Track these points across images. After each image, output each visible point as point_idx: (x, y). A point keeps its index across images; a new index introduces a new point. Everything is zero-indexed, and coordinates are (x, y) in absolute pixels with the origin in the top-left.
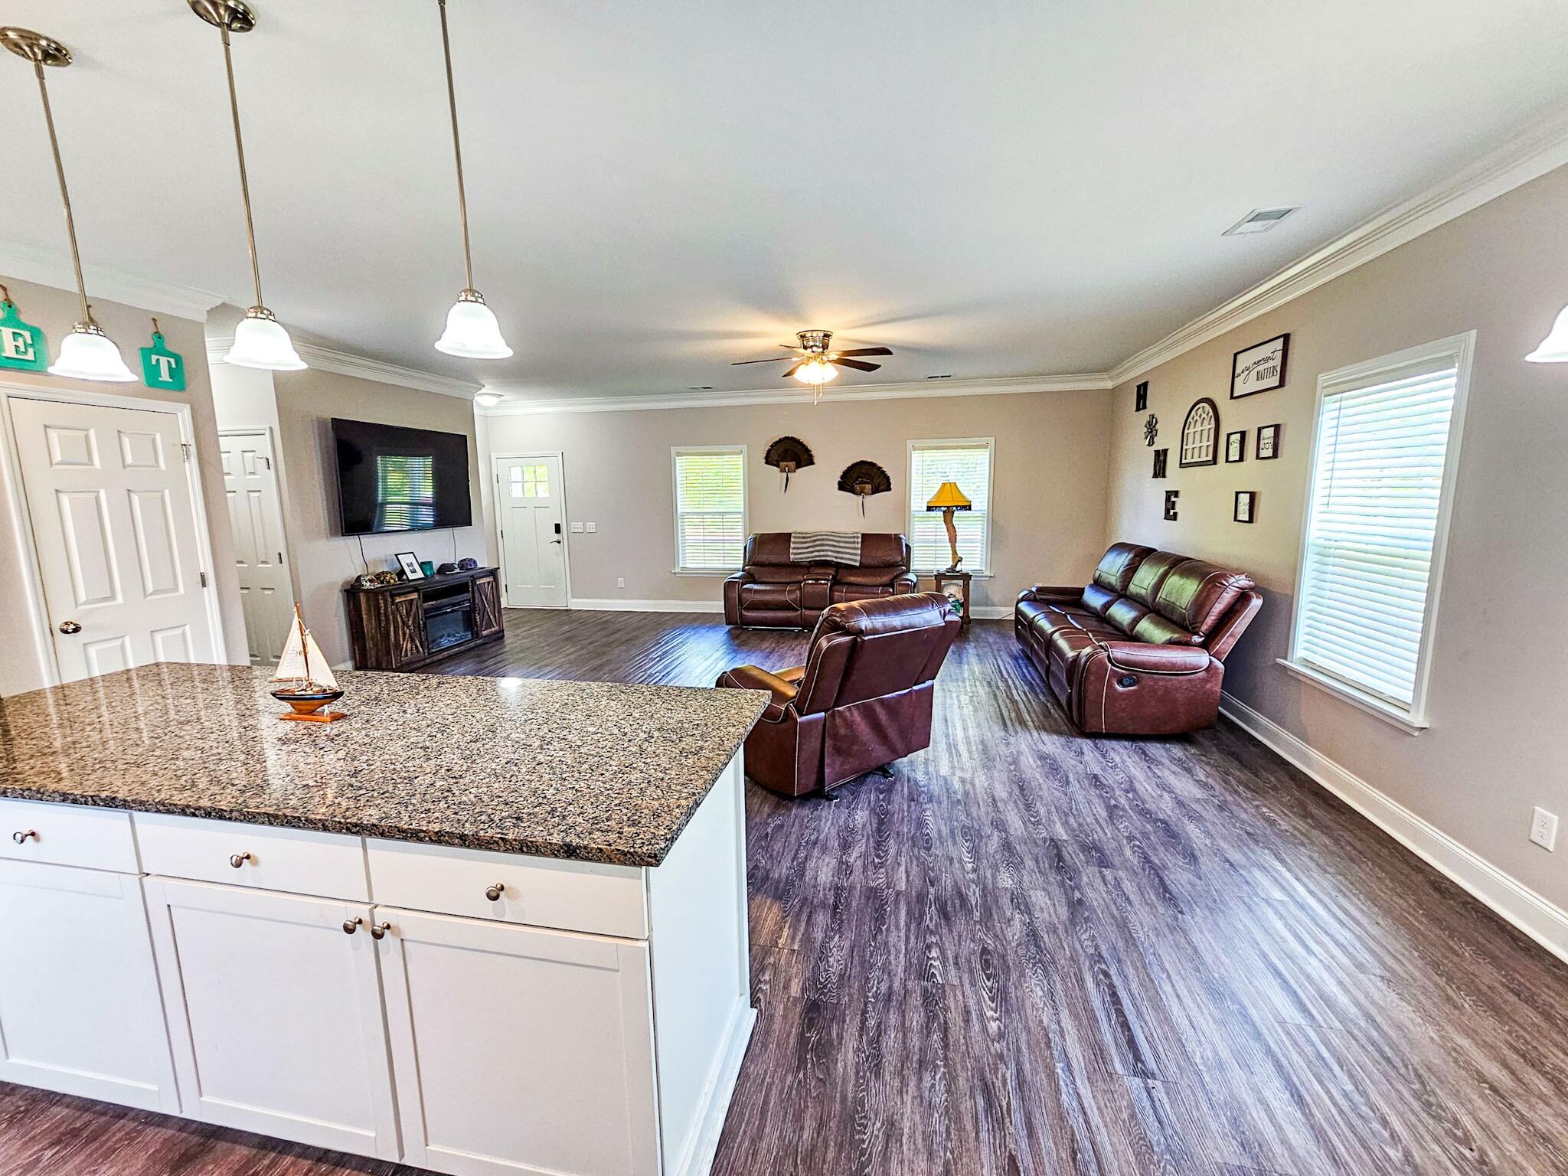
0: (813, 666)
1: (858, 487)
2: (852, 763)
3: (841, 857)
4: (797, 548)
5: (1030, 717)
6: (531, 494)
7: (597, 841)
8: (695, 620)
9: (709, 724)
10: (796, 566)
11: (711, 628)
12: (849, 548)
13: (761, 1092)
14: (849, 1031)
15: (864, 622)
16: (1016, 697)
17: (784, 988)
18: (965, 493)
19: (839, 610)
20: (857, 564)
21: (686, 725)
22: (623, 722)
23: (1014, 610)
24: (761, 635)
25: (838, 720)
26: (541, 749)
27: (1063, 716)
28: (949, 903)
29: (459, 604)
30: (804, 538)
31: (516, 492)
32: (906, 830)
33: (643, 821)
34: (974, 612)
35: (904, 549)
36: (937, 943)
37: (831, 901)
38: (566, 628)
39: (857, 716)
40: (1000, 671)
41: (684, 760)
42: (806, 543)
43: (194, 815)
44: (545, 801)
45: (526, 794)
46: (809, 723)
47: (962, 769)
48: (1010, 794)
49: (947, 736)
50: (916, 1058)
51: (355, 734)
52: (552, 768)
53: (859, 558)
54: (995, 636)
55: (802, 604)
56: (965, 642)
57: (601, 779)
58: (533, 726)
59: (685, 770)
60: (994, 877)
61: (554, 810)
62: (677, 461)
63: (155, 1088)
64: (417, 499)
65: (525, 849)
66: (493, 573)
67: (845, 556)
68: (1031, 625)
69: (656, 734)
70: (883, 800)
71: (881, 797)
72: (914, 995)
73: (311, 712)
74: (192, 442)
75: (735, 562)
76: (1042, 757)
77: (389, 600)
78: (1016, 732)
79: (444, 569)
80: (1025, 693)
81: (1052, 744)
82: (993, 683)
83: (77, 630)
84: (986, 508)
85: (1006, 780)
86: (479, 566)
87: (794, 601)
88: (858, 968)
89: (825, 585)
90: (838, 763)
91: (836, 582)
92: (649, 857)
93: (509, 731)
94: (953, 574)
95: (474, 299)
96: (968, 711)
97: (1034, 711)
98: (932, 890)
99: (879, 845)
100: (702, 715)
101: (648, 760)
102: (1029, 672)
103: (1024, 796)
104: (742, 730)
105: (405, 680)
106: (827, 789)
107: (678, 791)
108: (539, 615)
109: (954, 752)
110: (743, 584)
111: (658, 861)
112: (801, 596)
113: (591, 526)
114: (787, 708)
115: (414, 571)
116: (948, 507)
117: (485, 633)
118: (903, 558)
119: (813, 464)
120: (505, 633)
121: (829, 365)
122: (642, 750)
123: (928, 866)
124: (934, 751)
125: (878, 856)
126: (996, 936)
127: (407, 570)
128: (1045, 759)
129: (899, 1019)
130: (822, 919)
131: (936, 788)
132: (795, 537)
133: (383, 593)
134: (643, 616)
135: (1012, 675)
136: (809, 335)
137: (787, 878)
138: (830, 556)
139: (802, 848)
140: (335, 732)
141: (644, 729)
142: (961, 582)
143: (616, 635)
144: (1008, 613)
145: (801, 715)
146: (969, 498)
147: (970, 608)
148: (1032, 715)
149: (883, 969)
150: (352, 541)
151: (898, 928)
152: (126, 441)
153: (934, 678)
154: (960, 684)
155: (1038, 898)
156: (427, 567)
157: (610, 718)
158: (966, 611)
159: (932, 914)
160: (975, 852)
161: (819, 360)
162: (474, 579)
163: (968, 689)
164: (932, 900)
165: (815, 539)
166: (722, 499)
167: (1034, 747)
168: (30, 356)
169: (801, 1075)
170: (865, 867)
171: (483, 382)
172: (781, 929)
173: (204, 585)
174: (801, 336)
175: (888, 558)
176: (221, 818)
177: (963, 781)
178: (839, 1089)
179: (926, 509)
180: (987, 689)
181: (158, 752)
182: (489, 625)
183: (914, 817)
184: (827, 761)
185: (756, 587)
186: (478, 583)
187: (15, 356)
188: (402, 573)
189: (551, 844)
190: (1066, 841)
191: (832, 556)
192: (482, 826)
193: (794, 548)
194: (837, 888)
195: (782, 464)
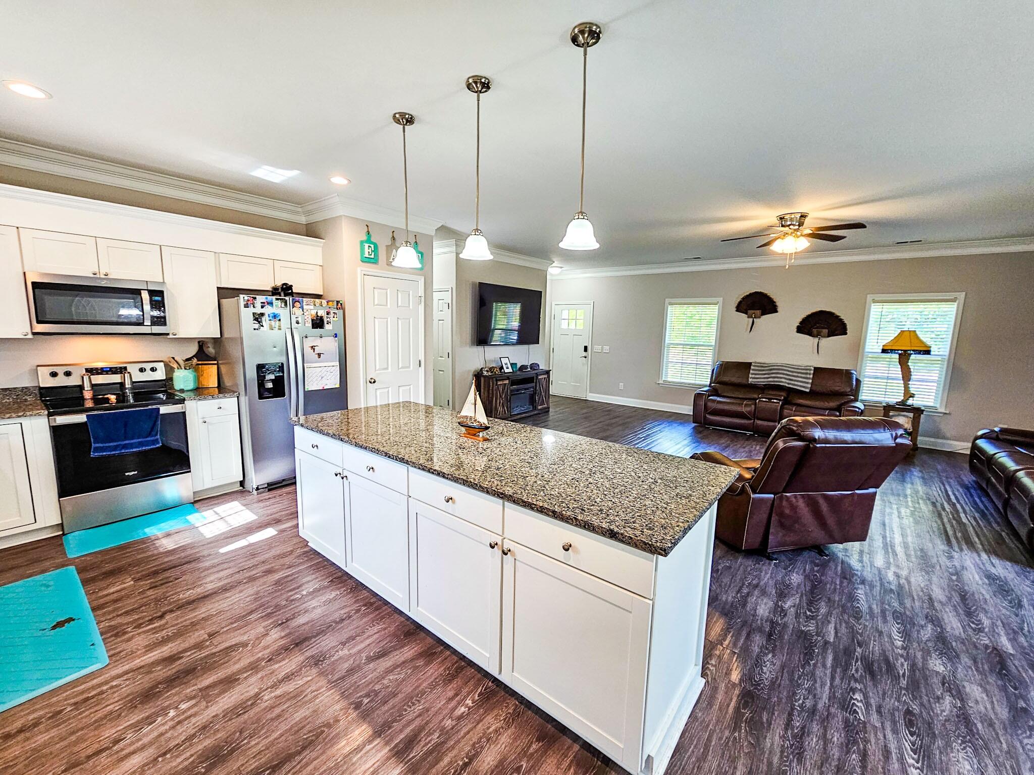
0: (769, 460)
1: (815, 331)
2: (791, 538)
3: (777, 602)
4: (756, 374)
5: (979, 539)
6: (572, 326)
7: (629, 532)
8: (670, 416)
9: (695, 482)
10: (754, 387)
11: (681, 424)
12: (801, 377)
13: (706, 733)
14: (777, 721)
15: (818, 433)
16: (964, 520)
17: (726, 673)
18: (924, 340)
19: (796, 422)
20: (808, 390)
21: (679, 479)
22: (637, 470)
23: (970, 445)
24: (720, 434)
25: (784, 503)
26: (590, 475)
27: (1021, 548)
28: (876, 665)
29: (528, 389)
31: (564, 325)
32: (837, 599)
33: (656, 529)
34: (923, 441)
35: (854, 383)
36: (861, 690)
37: (767, 630)
38: (585, 411)
39: (801, 504)
40: (948, 496)
41: (679, 500)
42: (763, 370)
43: (433, 473)
44: (596, 504)
45: (585, 498)
46: (762, 500)
47: (898, 566)
48: (950, 599)
49: (884, 537)
50: (834, 763)
51: (495, 449)
52: (598, 487)
53: (809, 386)
54: (944, 464)
55: (755, 415)
56: (910, 465)
57: (627, 499)
58: (584, 462)
59: (681, 506)
60: (924, 659)
61: (601, 510)
62: (669, 308)
63: (401, 596)
64: (510, 327)
65: (587, 527)
66: (548, 373)
67: (796, 383)
68: (990, 460)
69: (659, 481)
70: (817, 571)
71: (816, 569)
72: (836, 719)
73: (474, 435)
74: (423, 295)
75: (703, 379)
76: (990, 577)
77: (495, 382)
78: (961, 550)
79: (523, 368)
80: (975, 518)
81: (1003, 569)
82: (938, 505)
83: (374, 382)
84: (947, 353)
85: (946, 587)
86: (541, 368)
87: (749, 412)
88: (787, 682)
89: (776, 403)
90: (781, 534)
91: (786, 402)
92: (661, 549)
93: (571, 463)
94: (902, 407)
95: (582, 217)
96: (908, 521)
97: (985, 535)
98: (859, 650)
99: (810, 603)
100: (689, 475)
101: (655, 495)
102: (982, 502)
103: (966, 605)
104: (719, 490)
105: (514, 426)
106: (769, 551)
107: (677, 517)
108: (569, 401)
109: (890, 550)
110: (709, 396)
111: (666, 554)
112: (755, 409)
113: (606, 349)
114: (743, 486)
115: (507, 368)
116: (905, 351)
117: (540, 407)
118: (852, 390)
119: (777, 312)
120: (550, 409)
121: (802, 239)
122: (651, 489)
123: (857, 631)
124: (869, 545)
125: (810, 610)
126: (922, 705)
127: (505, 367)
128: (993, 579)
129: (822, 731)
130: (758, 640)
131: (868, 575)
132: (754, 366)
133: (492, 378)
134: (634, 410)
135: (962, 502)
136: (787, 217)
137: (732, 604)
138: (784, 382)
139: (745, 586)
140: (485, 447)
141: (651, 476)
142: (911, 415)
143: (616, 420)
144: (964, 447)
145: (755, 492)
146: (929, 344)
147: (919, 438)
148: (982, 539)
149: (809, 691)
150: (481, 348)
151: (824, 666)
152: (400, 295)
153: (877, 487)
154: (901, 499)
155: (974, 691)
156: (514, 366)
157: (629, 466)
158: (915, 439)
159: (856, 668)
160: (906, 635)
161: (794, 235)
162: (537, 375)
163: (910, 504)
164: (859, 657)
165: (764, 368)
166: (693, 335)
167: (982, 566)
168: (372, 256)
169: (736, 734)
170: (797, 616)
171: (554, 260)
172: (726, 636)
173: (420, 366)
174: (781, 218)
175: (837, 388)
176: (444, 477)
177: (898, 576)
178: (766, 756)
179: (881, 351)
180: (931, 508)
181: (415, 442)
182: (543, 403)
183: (846, 591)
184: (771, 530)
185: (719, 399)
186: (539, 378)
187: (368, 256)
188: (502, 368)
189: (602, 527)
190: (1011, 654)
191: (786, 383)
192: (563, 509)
193: (753, 374)
194: (772, 622)
195: (750, 312)
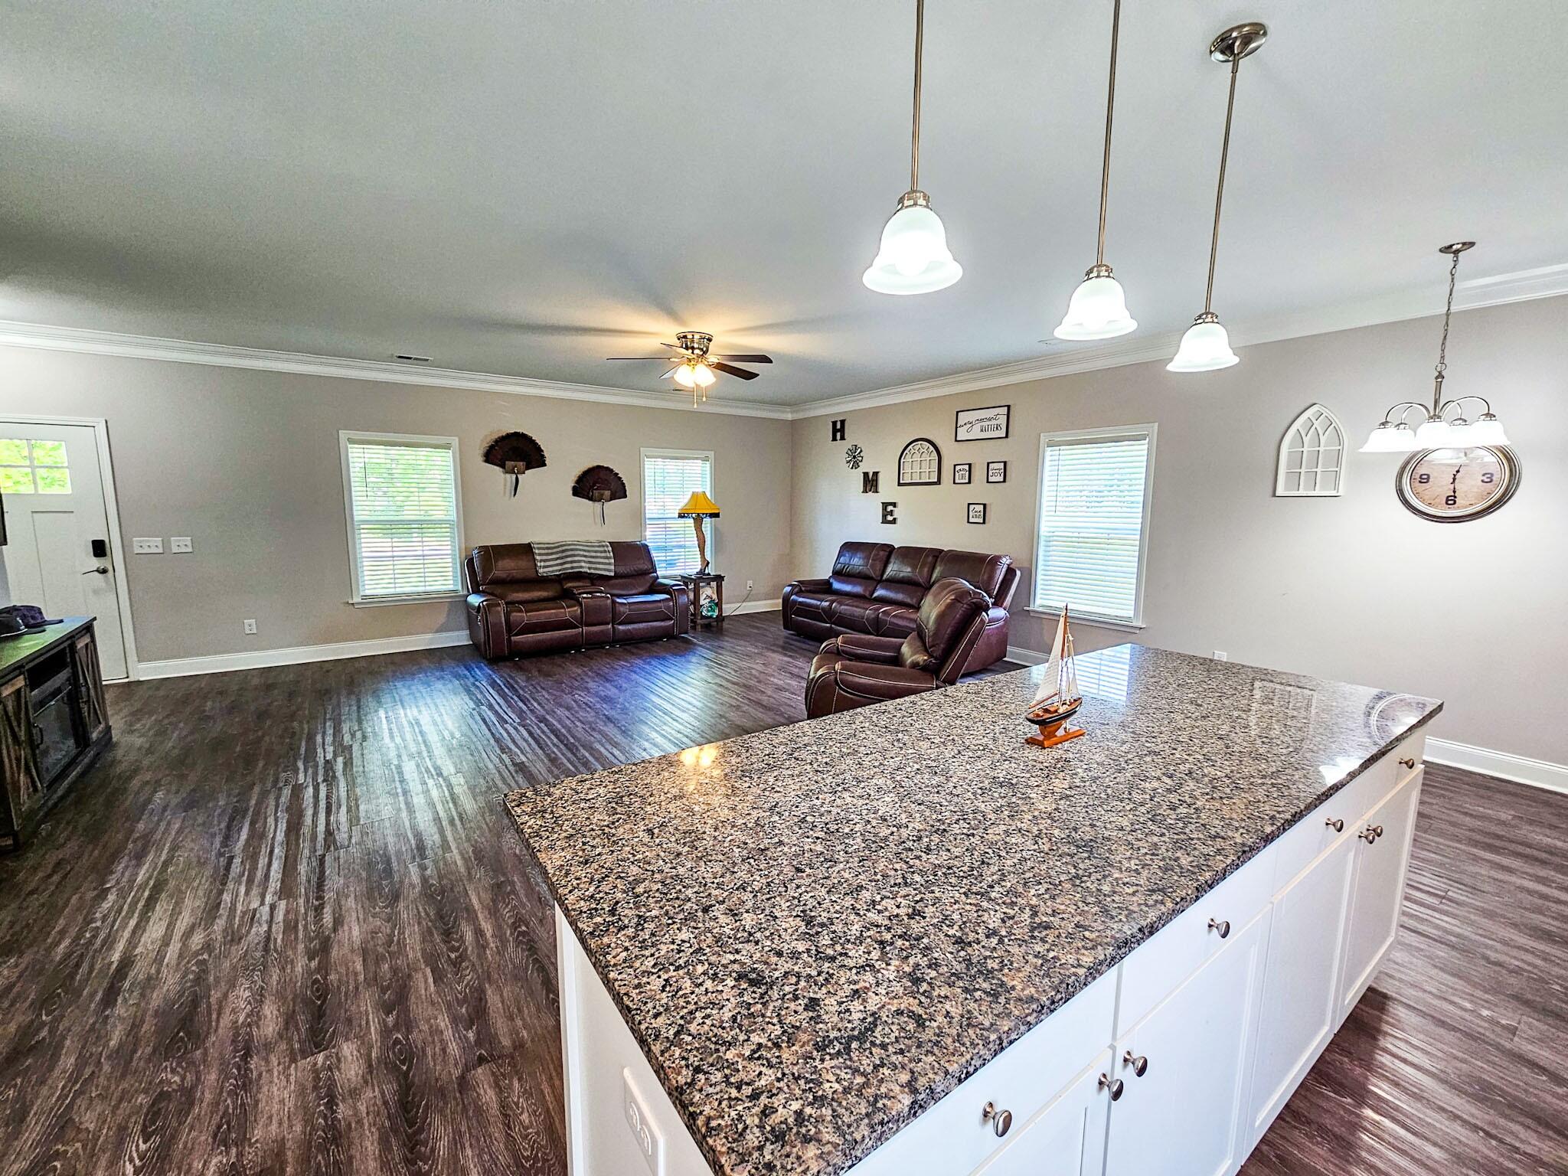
1: (596, 493)
4: (545, 561)
6: (20, 488)
10: (549, 580)
12: (600, 558)
20: (612, 574)
30: (548, 548)
42: (552, 554)
53: (613, 567)
55: (582, 621)
62: (350, 450)
66: (90, 627)
67: (598, 566)
87: (575, 618)
89: (604, 598)
94: (702, 577)
112: (581, 612)
113: (181, 542)
116: (698, 515)
117: (94, 735)
118: (648, 564)
119: (545, 465)
120: (112, 732)
132: (537, 548)
136: (690, 336)
138: (583, 567)
142: (714, 584)
158: (720, 610)
162: (73, 641)
165: (562, 550)
174: (682, 337)
175: (639, 566)
182: (97, 722)
186: (77, 647)
191: (585, 567)
193: (540, 561)
195: (509, 464)
